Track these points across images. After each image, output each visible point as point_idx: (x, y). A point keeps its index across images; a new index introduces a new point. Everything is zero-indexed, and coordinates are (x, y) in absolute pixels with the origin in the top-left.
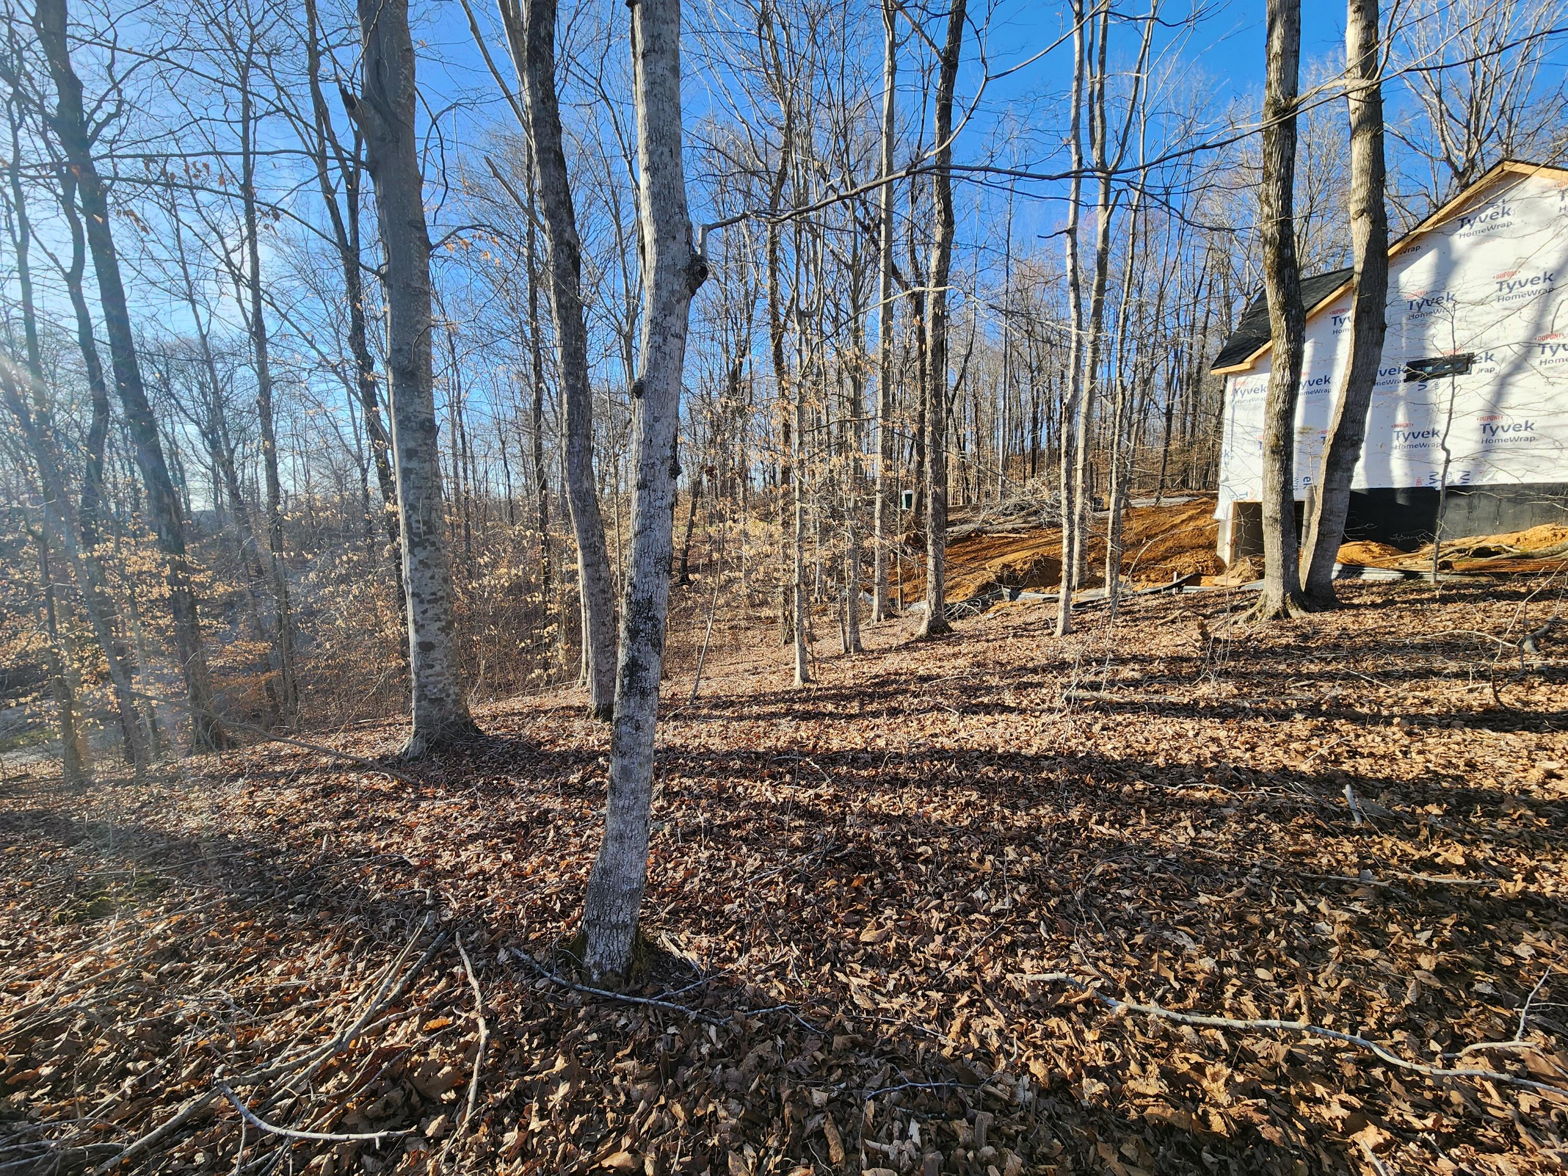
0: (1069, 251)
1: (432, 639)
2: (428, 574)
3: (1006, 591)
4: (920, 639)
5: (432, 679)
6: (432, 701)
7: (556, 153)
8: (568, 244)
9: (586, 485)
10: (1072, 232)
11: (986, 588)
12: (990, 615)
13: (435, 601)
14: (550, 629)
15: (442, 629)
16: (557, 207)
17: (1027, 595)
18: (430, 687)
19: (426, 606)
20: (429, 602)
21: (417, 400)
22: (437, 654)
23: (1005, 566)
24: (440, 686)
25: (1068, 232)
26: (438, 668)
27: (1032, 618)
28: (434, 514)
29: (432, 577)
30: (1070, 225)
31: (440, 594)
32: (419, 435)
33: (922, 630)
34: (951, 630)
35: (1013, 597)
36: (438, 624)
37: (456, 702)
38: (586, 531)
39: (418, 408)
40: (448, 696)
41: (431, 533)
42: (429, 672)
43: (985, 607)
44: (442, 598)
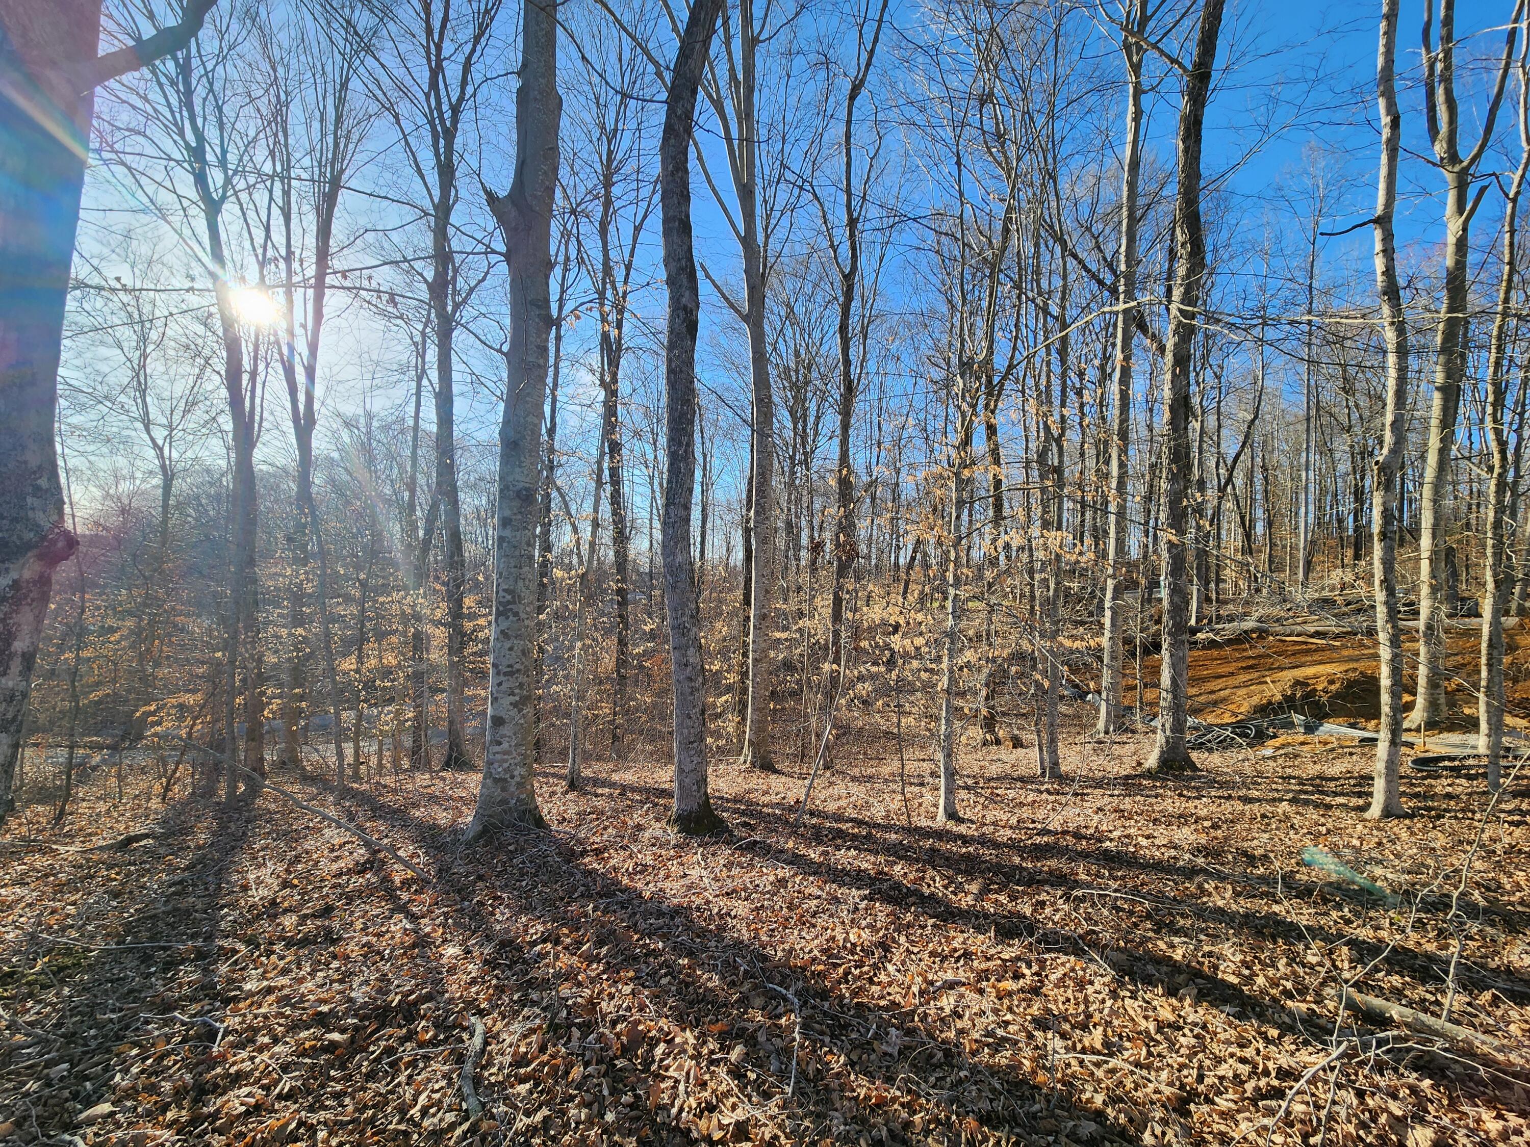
0: (1378, 247)
1: (503, 714)
2: (508, 645)
3: (1297, 718)
4: (1150, 774)
5: (498, 757)
6: (497, 781)
7: (681, 221)
8: (685, 308)
9: (679, 558)
10: (1383, 221)
11: (1264, 710)
12: (1268, 752)
13: (510, 674)
14: (724, 698)
15: (514, 705)
16: (678, 274)
17: (1332, 729)
18: (496, 765)
19: (502, 678)
20: (505, 674)
21: (517, 470)
22: (506, 730)
23: (1297, 683)
24: (506, 765)
25: (1377, 221)
26: (505, 746)
27: (1336, 769)
28: (520, 583)
29: (511, 649)
30: (1379, 210)
31: (517, 666)
32: (516, 503)
33: (1152, 761)
34: (1194, 768)
35: (1310, 729)
36: (512, 699)
37: (520, 785)
38: (676, 610)
39: (517, 477)
40: (512, 777)
41: (514, 603)
42: (497, 748)
43: (1261, 737)
44: (518, 671)
